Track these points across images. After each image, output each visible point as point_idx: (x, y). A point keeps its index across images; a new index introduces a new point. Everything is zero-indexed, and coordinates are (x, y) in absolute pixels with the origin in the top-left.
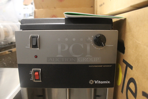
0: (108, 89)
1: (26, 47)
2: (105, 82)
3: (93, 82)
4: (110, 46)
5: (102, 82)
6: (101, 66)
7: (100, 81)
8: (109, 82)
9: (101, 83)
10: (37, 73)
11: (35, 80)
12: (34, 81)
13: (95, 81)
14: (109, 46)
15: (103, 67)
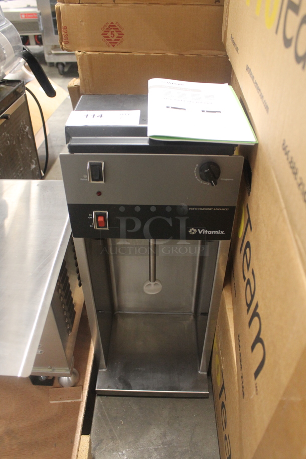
0: (220, 241)
1: (81, 179)
2: (215, 232)
3: (195, 231)
4: (228, 181)
5: (210, 232)
6: (211, 209)
7: (208, 231)
8: (222, 232)
9: (208, 233)
10: (101, 219)
11: (98, 227)
12: (97, 229)
13: (199, 230)
14: (226, 180)
15: (213, 210)
